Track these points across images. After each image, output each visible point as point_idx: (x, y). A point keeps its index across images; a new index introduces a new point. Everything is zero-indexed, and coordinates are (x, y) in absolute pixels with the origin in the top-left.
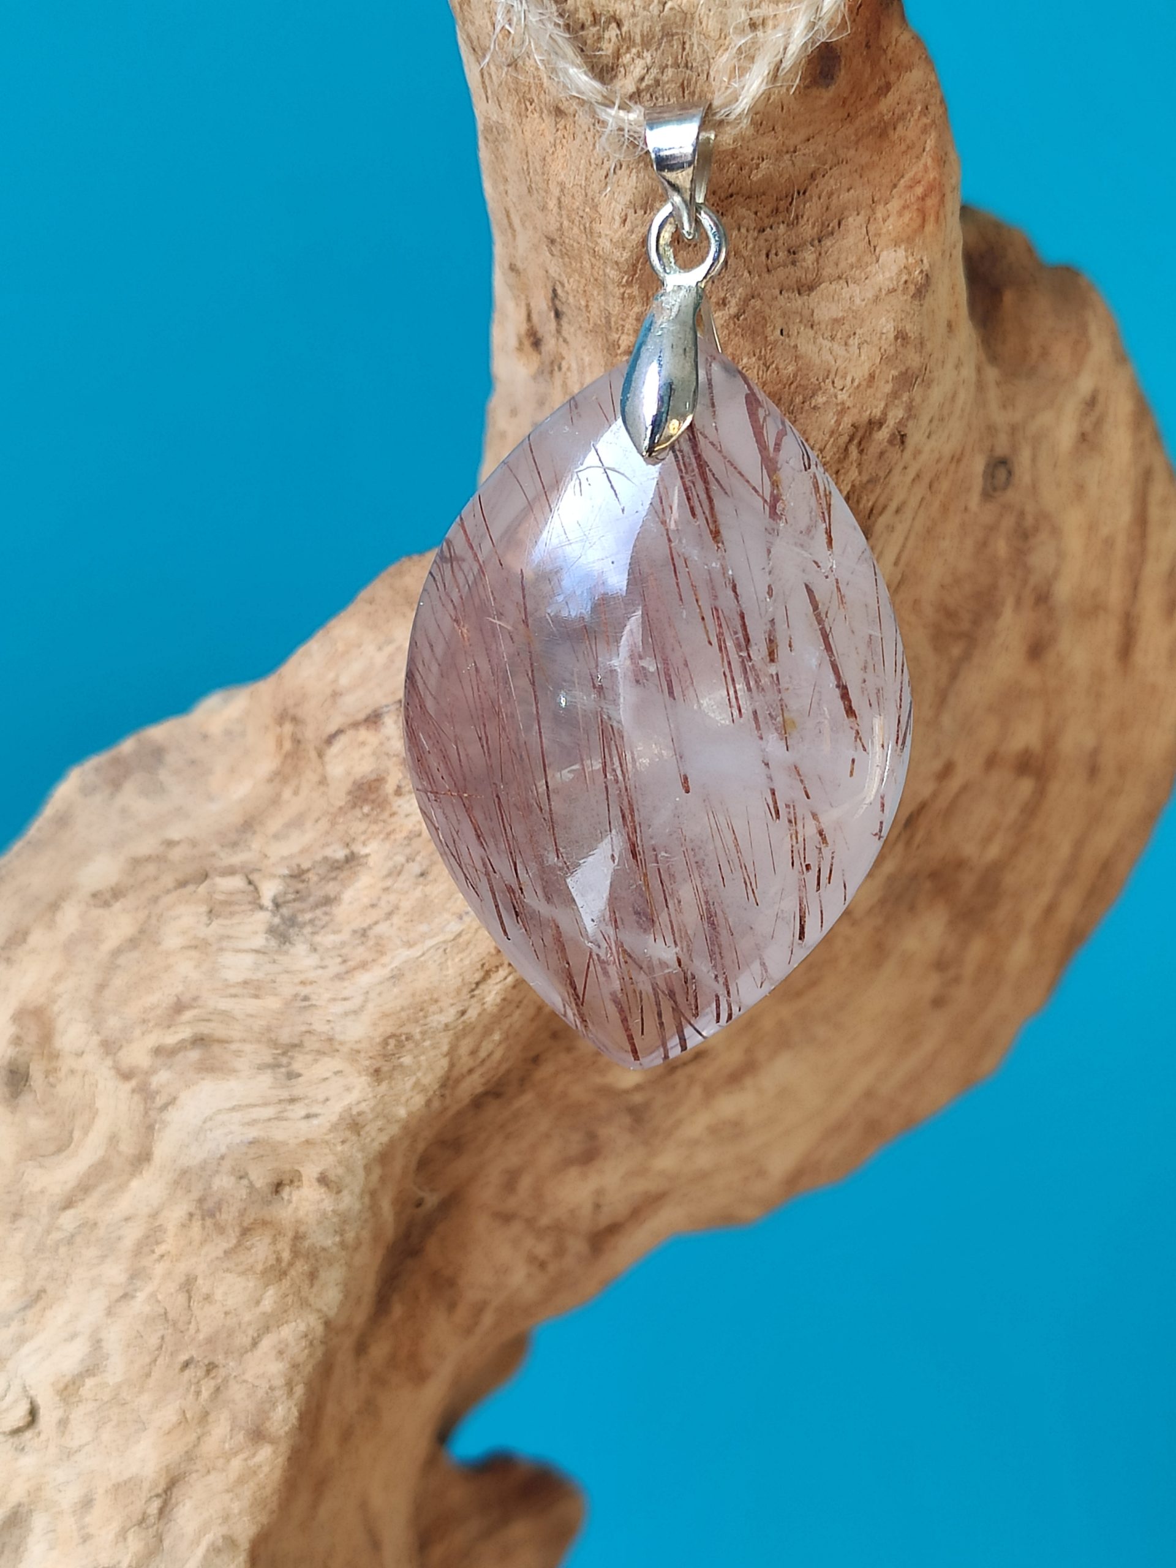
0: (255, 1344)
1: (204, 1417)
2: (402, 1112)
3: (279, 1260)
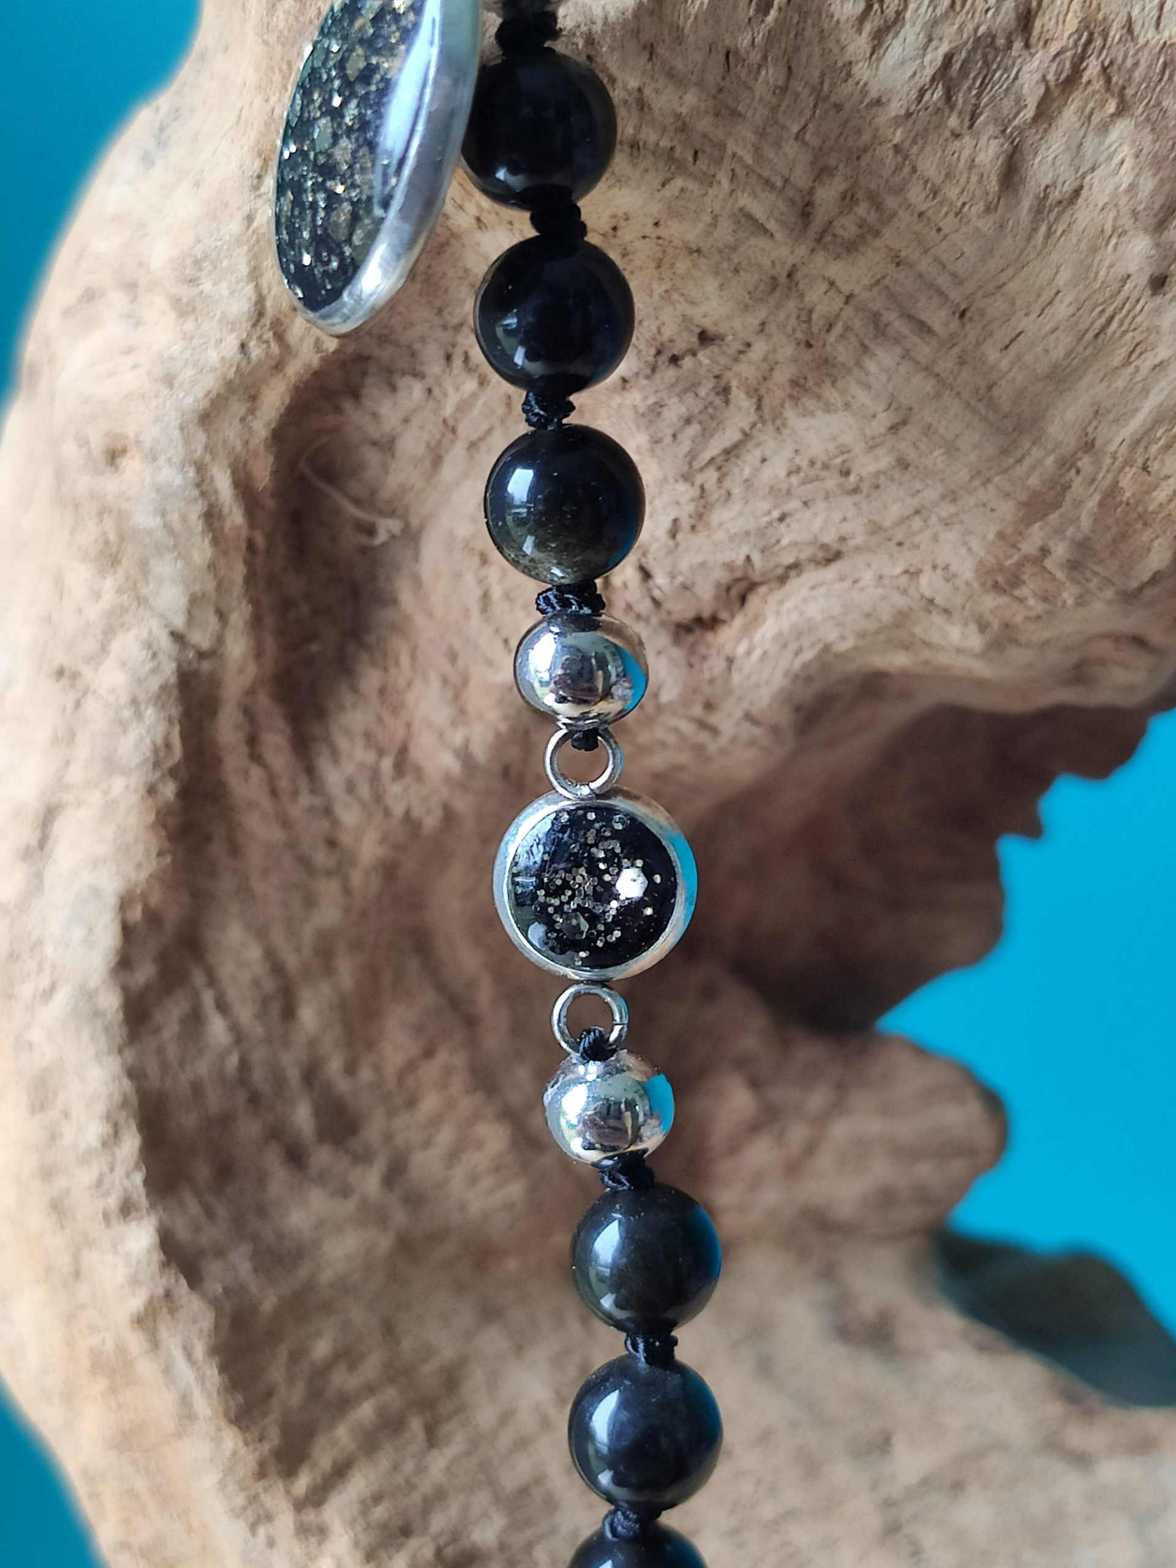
0: (104, 649)
1: (71, 735)
2: (213, 356)
3: (107, 542)
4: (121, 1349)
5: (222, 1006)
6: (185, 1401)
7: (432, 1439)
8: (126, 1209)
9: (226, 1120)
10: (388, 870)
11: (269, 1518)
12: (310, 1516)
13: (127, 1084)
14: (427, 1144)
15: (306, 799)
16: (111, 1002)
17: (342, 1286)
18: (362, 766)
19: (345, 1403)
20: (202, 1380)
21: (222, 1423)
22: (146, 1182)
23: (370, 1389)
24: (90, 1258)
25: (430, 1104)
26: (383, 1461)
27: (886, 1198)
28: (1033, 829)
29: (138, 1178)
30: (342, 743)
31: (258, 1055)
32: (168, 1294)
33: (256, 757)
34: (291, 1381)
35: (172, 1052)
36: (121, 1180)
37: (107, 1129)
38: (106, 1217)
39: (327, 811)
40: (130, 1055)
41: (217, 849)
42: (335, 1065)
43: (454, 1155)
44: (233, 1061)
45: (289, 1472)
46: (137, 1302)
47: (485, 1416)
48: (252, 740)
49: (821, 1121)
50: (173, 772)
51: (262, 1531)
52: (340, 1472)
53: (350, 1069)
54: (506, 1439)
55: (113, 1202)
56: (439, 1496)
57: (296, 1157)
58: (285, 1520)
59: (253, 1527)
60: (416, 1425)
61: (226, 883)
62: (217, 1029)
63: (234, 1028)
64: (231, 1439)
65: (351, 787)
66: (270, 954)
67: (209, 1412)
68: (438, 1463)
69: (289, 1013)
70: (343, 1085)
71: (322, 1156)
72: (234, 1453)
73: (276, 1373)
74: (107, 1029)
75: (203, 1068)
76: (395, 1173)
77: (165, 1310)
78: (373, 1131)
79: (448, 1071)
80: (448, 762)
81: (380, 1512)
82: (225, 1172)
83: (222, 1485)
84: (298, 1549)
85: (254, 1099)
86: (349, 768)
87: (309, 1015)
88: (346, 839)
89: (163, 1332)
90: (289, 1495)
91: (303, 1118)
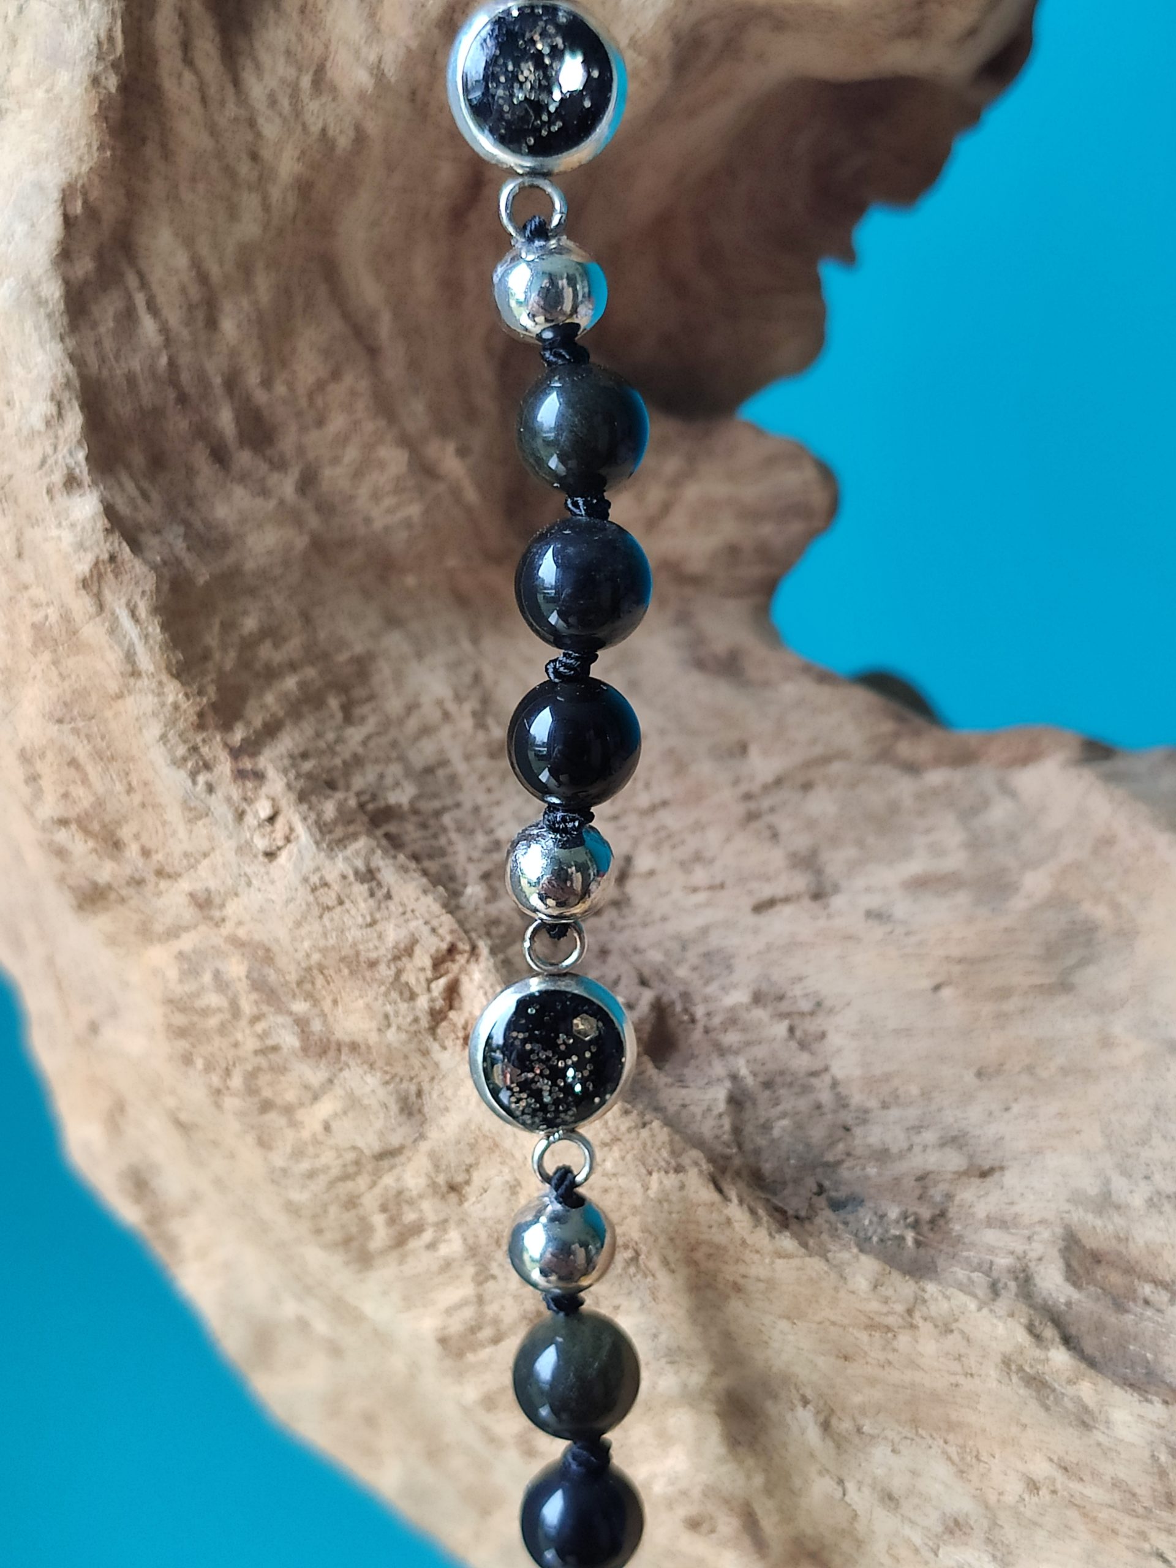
1: (13, 42)
4: (66, 617)
5: (152, 307)
6: (130, 657)
7: (348, 718)
8: (71, 482)
9: (157, 413)
10: (304, 188)
11: (207, 767)
12: (247, 764)
13: (69, 367)
14: (336, 461)
15: (232, 109)
16: (53, 291)
17: (263, 574)
18: (283, 81)
19: (271, 674)
20: (146, 637)
21: (164, 677)
22: (87, 458)
23: (293, 666)
24: (33, 535)
25: (337, 422)
26: (308, 727)
27: (733, 552)
28: (848, 256)
29: (81, 455)
30: (265, 57)
31: (185, 359)
32: (112, 558)
33: (188, 61)
34: (224, 648)
35: (108, 345)
36: (64, 457)
37: (50, 408)
38: (49, 491)
39: (252, 123)
40: (71, 343)
41: (151, 151)
42: (253, 378)
43: (358, 474)
44: (164, 360)
45: (227, 727)
46: (83, 567)
47: (394, 705)
48: (186, 46)
49: (676, 483)
50: (115, 65)
51: (201, 779)
52: (271, 730)
53: (267, 383)
54: (412, 724)
55: (58, 478)
56: (357, 762)
57: (220, 456)
58: (225, 766)
59: (193, 775)
60: (334, 703)
61: (157, 188)
62: (148, 326)
63: (164, 330)
64: (173, 691)
65: (273, 101)
66: (196, 263)
67: (152, 668)
68: (355, 735)
69: (212, 323)
70: (261, 397)
71: (244, 458)
72: (176, 707)
73: (211, 639)
74: (49, 316)
75: (136, 364)
76: (308, 482)
77: (110, 576)
78: (287, 443)
79: (353, 393)
80: (363, 78)
81: (307, 766)
82: (157, 462)
83: (163, 738)
84: (235, 793)
85: (183, 399)
86: (272, 82)
87: (229, 326)
88: (266, 154)
89: (108, 596)
90: (226, 745)
91: (225, 419)
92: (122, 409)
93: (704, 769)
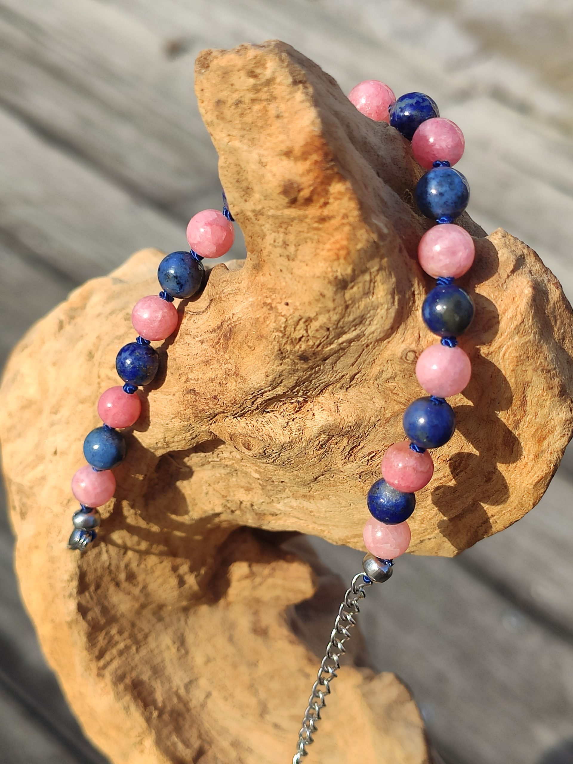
4: (61, 625)
6: (75, 642)
7: (138, 651)
8: (70, 596)
9: (101, 577)
11: (90, 669)
12: (102, 672)
13: (77, 570)
14: (154, 582)
17: (123, 615)
19: (116, 644)
20: (81, 639)
21: (84, 649)
22: (77, 592)
23: (124, 640)
24: (57, 601)
25: (158, 573)
26: (123, 658)
29: (75, 590)
31: (114, 563)
32: (77, 619)
34: (104, 639)
35: (91, 561)
36: (70, 589)
37: (69, 578)
38: (64, 596)
42: (134, 564)
43: (162, 585)
44: (108, 563)
45: (98, 661)
46: (69, 619)
47: (153, 645)
51: (88, 671)
52: (111, 661)
53: (138, 565)
54: (157, 651)
55: (67, 594)
56: (136, 666)
57: (118, 585)
58: (95, 671)
59: (86, 670)
60: (134, 648)
62: (105, 556)
63: (109, 556)
64: (85, 653)
68: (137, 657)
69: (125, 554)
70: (135, 569)
71: (125, 585)
72: (85, 656)
73: (101, 638)
75: (99, 565)
76: (144, 589)
77: (75, 623)
78: (141, 578)
79: (165, 567)
81: (119, 672)
82: (98, 587)
83: (81, 661)
84: (96, 678)
85: (110, 572)
89: (73, 626)
90: (97, 665)
91: (122, 576)
92: (90, 577)
93: (243, 669)
